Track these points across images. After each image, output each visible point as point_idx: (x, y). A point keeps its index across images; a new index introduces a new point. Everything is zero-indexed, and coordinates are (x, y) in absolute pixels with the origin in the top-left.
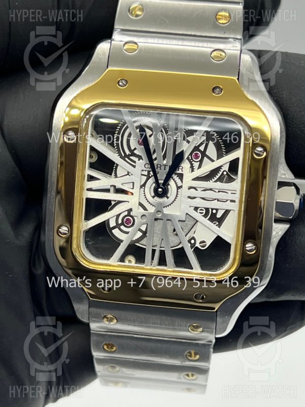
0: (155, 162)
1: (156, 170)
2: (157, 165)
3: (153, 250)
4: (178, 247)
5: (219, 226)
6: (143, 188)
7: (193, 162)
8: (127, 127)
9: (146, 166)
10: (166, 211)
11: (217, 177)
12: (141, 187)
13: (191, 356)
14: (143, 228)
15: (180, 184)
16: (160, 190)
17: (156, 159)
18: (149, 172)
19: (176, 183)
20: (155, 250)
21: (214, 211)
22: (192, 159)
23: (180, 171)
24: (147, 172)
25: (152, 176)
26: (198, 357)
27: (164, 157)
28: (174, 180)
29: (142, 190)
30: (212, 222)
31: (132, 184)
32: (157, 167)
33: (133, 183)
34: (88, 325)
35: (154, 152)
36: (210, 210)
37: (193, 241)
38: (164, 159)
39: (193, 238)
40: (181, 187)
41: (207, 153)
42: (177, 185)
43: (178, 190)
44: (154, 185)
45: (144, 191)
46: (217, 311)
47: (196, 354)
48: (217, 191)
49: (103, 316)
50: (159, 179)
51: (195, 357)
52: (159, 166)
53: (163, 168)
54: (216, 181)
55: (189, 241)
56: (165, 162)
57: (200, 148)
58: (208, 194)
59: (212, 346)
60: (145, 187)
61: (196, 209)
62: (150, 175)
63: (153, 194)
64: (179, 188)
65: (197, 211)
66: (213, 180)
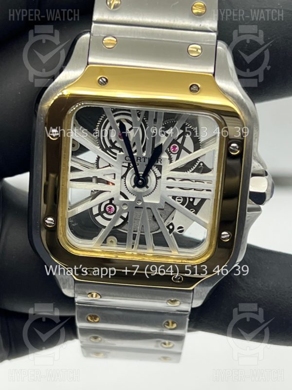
0: (135, 154)
1: (136, 162)
2: (137, 157)
3: (134, 234)
4: (157, 232)
5: (196, 213)
6: (124, 178)
7: (171, 154)
8: (108, 122)
9: (127, 159)
10: (146, 200)
11: (194, 168)
12: (122, 178)
13: (168, 325)
14: (125, 215)
15: (158, 175)
16: (140, 181)
17: (136, 151)
18: (129, 164)
19: (155, 174)
20: (136, 234)
21: (191, 200)
22: (170, 151)
23: (159, 163)
24: (127, 164)
25: (132, 167)
26: (175, 325)
27: (144, 149)
28: (153, 170)
29: (123, 180)
30: (189, 209)
31: (113, 175)
32: (137, 159)
33: (115, 174)
34: (73, 299)
35: (134, 144)
36: (188, 199)
37: (171, 227)
38: (143, 152)
39: (172, 224)
40: (160, 177)
41: (184, 145)
42: (156, 176)
43: (157, 180)
44: (134, 176)
45: (125, 181)
46: (193, 289)
47: (173, 323)
48: (194, 181)
49: (88, 293)
50: (139, 170)
51: (172, 325)
52: (139, 158)
53: (142, 160)
54: (193, 172)
55: (168, 227)
56: (144, 154)
57: (178, 141)
58: (186, 184)
59: (188, 315)
60: (125, 177)
61: (174, 198)
62: (131, 167)
63: (133, 184)
64: (158, 178)
65: (175, 200)
66: (191, 171)
